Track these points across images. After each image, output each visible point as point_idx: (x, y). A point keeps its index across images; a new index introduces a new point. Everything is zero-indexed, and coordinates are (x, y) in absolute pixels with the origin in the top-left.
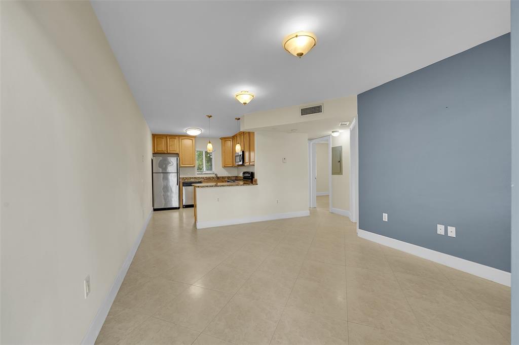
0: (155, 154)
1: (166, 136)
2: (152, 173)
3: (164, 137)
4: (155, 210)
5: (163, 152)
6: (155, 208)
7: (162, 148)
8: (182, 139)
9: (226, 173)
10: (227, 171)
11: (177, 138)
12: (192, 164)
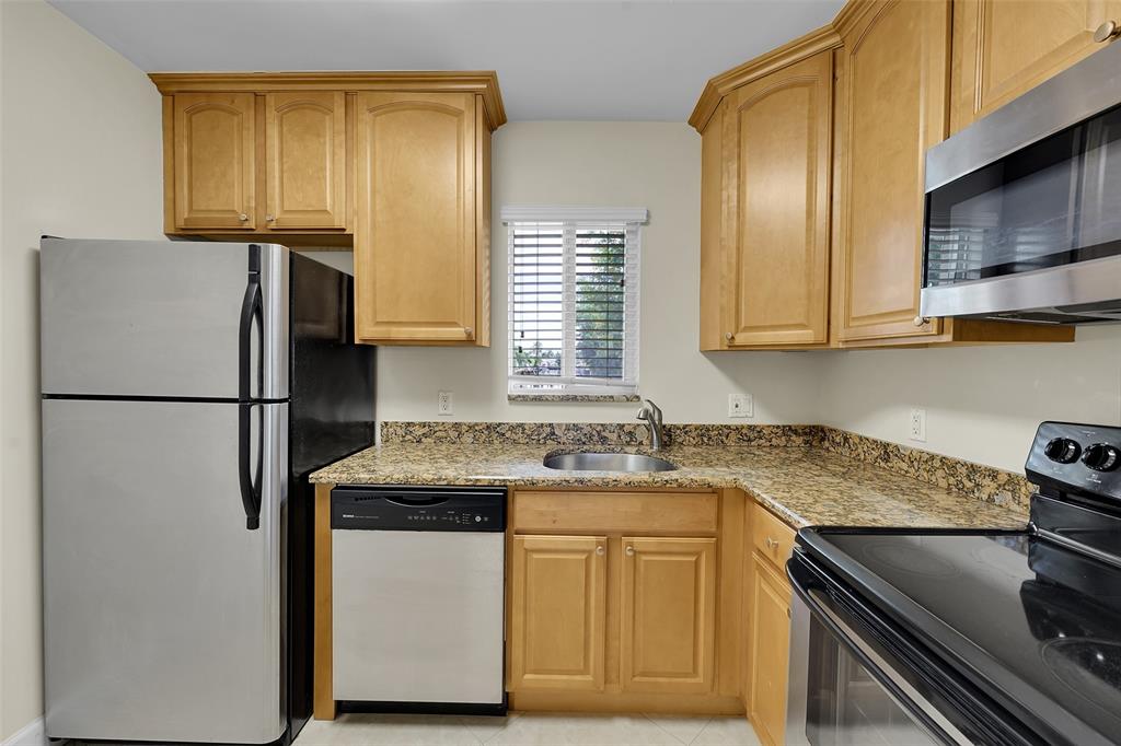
1: (260, 91)
7: (229, 189)
8: (377, 112)
12: (454, 324)
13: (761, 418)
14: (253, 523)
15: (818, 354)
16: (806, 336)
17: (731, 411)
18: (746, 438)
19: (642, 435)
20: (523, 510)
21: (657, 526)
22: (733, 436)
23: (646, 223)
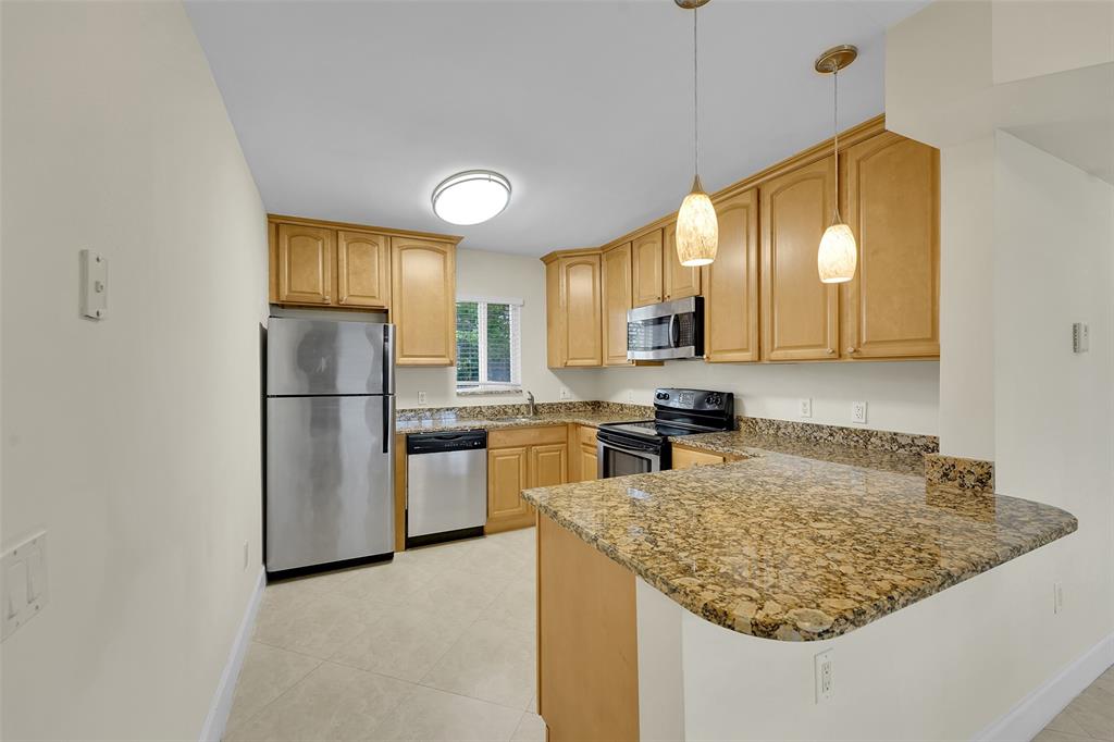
0: (279, 307)
1: (335, 230)
2: (265, 396)
3: (322, 233)
4: (273, 578)
5: (318, 300)
6: (274, 568)
7: (316, 280)
8: (402, 249)
9: (567, 390)
10: (568, 385)
11: (381, 240)
12: (444, 356)
13: (575, 399)
14: (385, 451)
15: (597, 370)
16: (594, 362)
17: (562, 396)
18: (569, 407)
19: (523, 409)
20: (492, 440)
21: (545, 441)
22: (563, 407)
23: (522, 306)
